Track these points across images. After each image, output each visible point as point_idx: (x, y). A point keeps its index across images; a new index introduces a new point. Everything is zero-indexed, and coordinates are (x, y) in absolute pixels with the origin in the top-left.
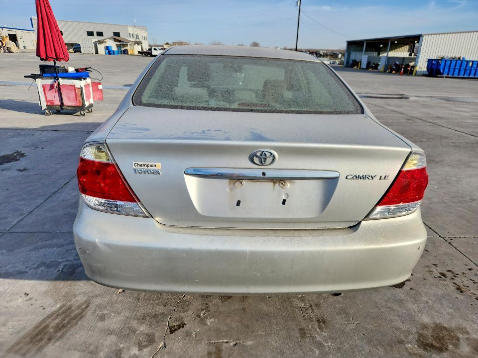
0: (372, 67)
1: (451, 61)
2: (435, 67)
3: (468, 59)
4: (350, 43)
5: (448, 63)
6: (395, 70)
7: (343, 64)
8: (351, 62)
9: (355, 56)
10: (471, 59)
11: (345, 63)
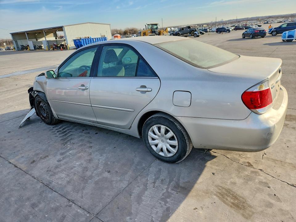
0: (38, 48)
1: (85, 39)
2: (79, 44)
3: (93, 38)
4: (13, 35)
5: (84, 40)
6: (55, 48)
7: (15, 49)
8: (20, 47)
9: (21, 42)
10: (94, 37)
11: (16, 48)
